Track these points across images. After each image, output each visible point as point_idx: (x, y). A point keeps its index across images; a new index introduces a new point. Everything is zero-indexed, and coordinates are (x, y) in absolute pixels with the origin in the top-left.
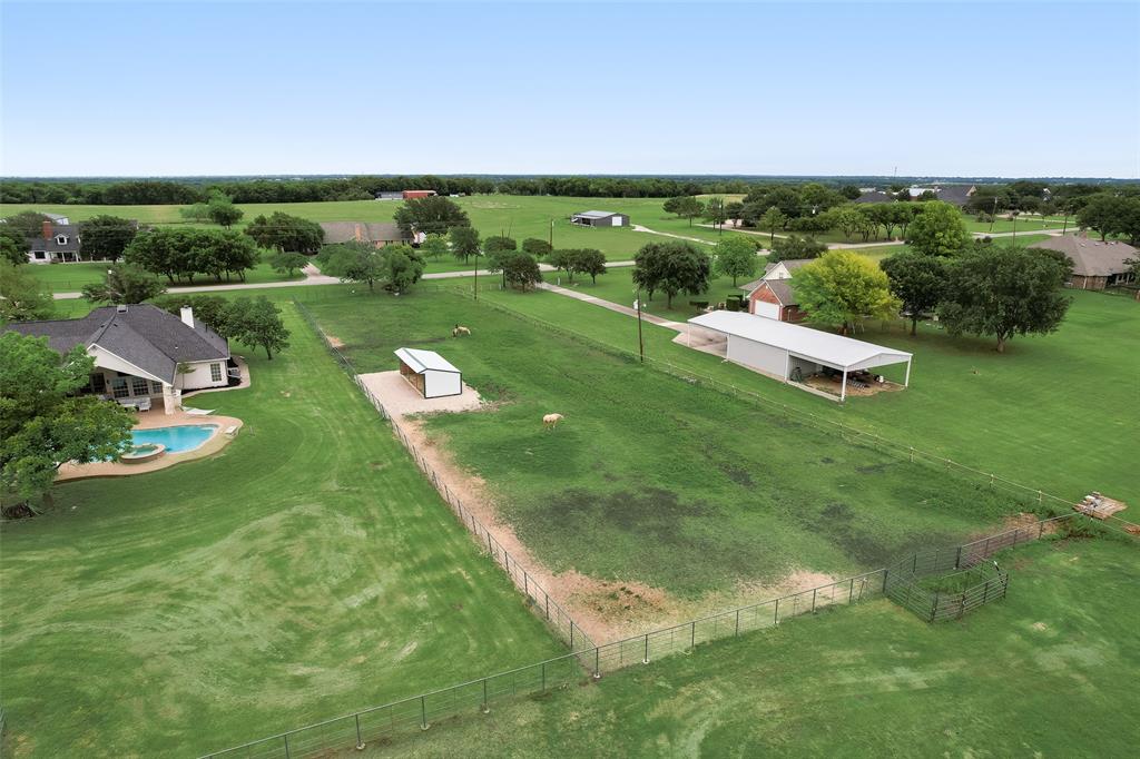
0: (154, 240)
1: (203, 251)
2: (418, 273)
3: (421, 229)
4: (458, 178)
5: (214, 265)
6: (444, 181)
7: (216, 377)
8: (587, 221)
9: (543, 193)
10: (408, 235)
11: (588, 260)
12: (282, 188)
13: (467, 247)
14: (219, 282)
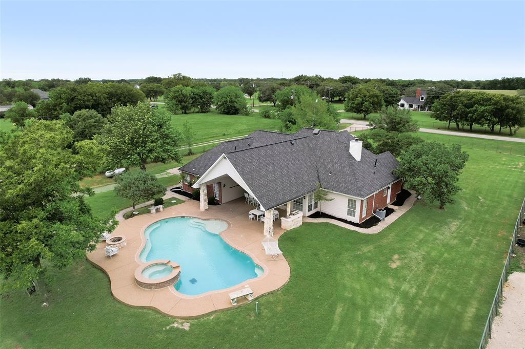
1: (483, 109)
5: (487, 120)
14: (492, 132)
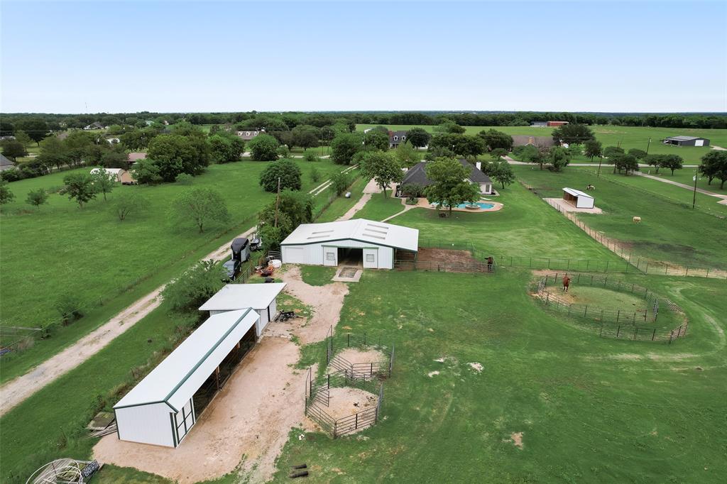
0: (443, 138)
1: (463, 145)
2: (568, 162)
3: (565, 142)
4: (585, 114)
6: (575, 116)
7: (487, 191)
8: (675, 143)
9: (644, 125)
10: (558, 144)
11: (670, 160)
12: (477, 117)
13: (594, 151)
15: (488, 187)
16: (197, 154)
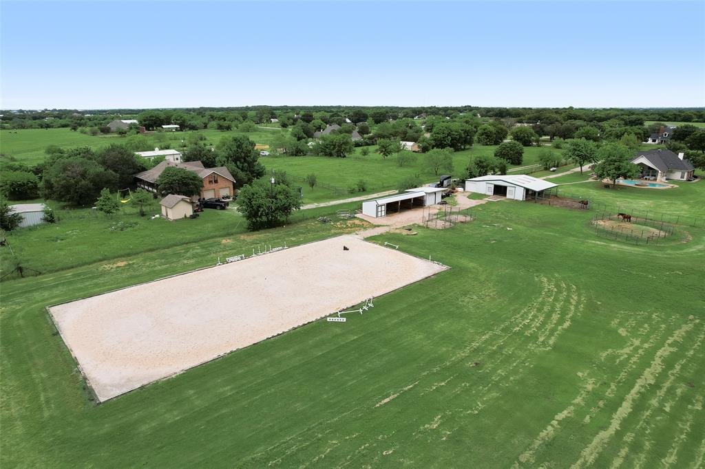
15: (683, 174)
16: (463, 136)
